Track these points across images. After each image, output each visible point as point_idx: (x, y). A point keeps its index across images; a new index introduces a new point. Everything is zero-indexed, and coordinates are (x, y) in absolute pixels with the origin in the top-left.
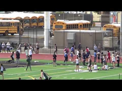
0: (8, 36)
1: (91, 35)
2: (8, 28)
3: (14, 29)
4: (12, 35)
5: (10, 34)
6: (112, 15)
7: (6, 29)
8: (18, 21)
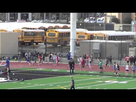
0: (33, 46)
1: (117, 46)
2: (34, 38)
3: (39, 39)
4: (36, 45)
5: (35, 44)
6: (134, 25)
7: (31, 39)
8: (43, 31)
